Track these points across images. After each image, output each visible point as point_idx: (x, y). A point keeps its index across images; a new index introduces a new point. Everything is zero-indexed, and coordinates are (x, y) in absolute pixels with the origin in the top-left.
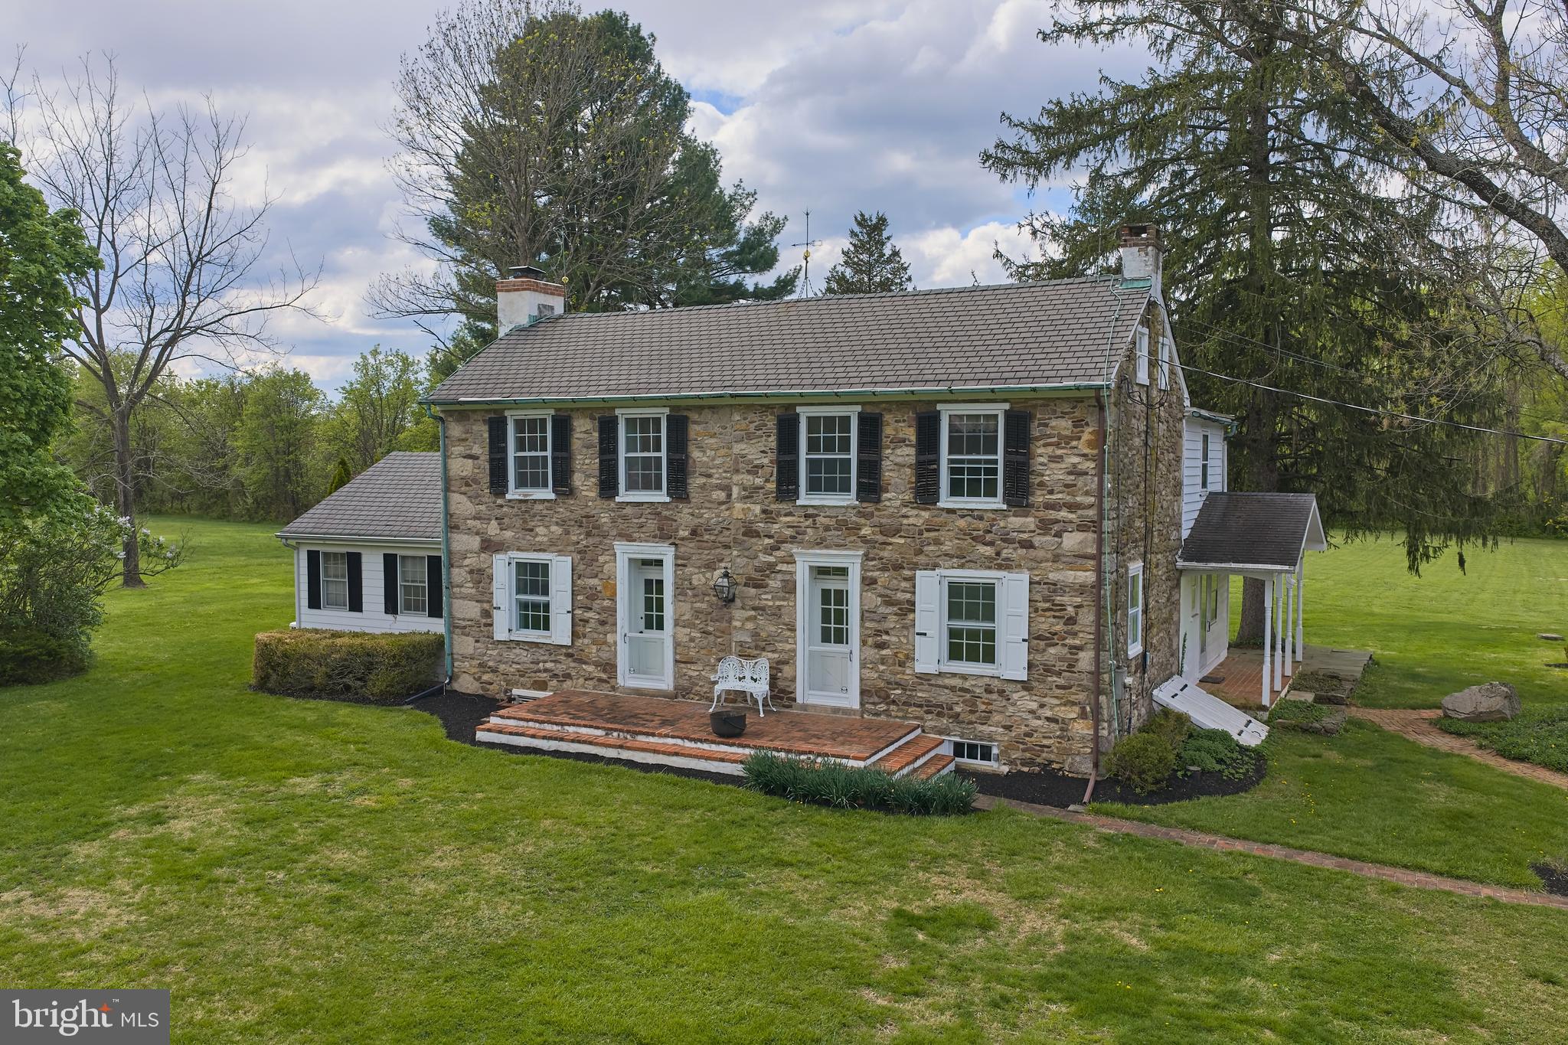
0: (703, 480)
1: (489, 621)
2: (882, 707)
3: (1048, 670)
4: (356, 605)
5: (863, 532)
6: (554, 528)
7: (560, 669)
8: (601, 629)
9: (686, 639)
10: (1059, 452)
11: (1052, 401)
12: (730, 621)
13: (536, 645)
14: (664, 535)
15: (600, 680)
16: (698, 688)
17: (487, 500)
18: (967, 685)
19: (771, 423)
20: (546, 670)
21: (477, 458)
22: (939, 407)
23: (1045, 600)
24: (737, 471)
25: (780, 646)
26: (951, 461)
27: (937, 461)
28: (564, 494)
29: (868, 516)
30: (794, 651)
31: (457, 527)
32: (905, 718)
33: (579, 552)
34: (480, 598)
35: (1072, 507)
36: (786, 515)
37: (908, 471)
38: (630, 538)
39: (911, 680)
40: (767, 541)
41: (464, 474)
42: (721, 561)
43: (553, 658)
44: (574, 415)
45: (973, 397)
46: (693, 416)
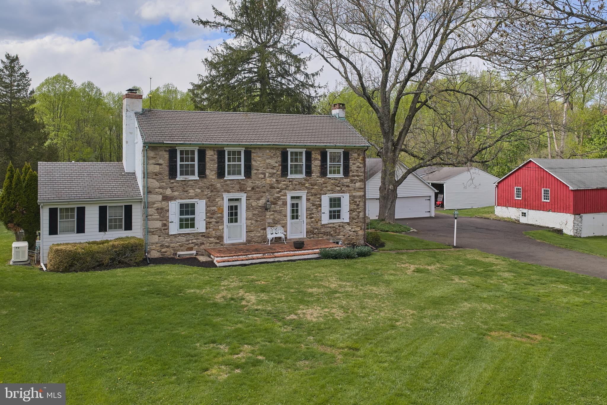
0: (256, 171)
1: (166, 228)
2: (312, 236)
3: (353, 219)
4: (81, 229)
5: (306, 185)
6: (197, 190)
7: (199, 241)
8: (216, 224)
9: (250, 224)
10: (355, 162)
11: (354, 149)
12: (265, 216)
13: (189, 234)
14: (242, 190)
15: (216, 243)
16: (254, 240)
17: (166, 181)
18: (334, 226)
19: (279, 153)
20: (192, 243)
21: (162, 165)
22: (327, 150)
23: (352, 201)
24: (268, 168)
25: (281, 222)
26: (330, 165)
27: (327, 165)
28: (203, 177)
29: (307, 180)
30: (286, 223)
31: (151, 192)
32: (318, 238)
33: (208, 198)
34: (161, 219)
35: (358, 176)
36: (283, 181)
37: (319, 167)
38: (228, 192)
39: (320, 227)
40: (278, 190)
41: (155, 171)
42: (262, 197)
43: (196, 238)
44: (207, 149)
45: (335, 147)
46: (253, 151)
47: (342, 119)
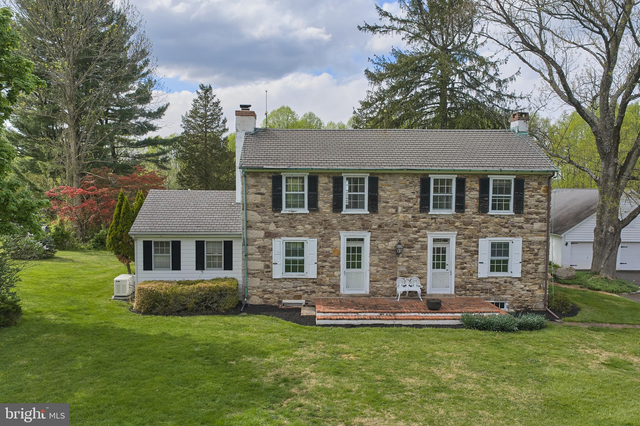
0: (385, 204)
1: (269, 270)
2: (463, 292)
3: (528, 273)
4: (176, 266)
5: (456, 224)
6: (307, 226)
7: (309, 289)
8: (331, 270)
9: (375, 271)
10: (533, 194)
11: (531, 175)
12: (396, 263)
13: (296, 279)
14: (365, 227)
15: (331, 292)
16: (380, 292)
17: (269, 214)
18: (497, 281)
19: (417, 181)
20: (301, 290)
21: (264, 194)
23: (527, 248)
24: (401, 200)
25: (419, 271)
26: (493, 197)
27: (488, 197)
28: (314, 211)
29: (458, 218)
30: (426, 273)
31: (250, 227)
32: (473, 295)
33: (320, 237)
34: (263, 259)
35: (537, 214)
36: (423, 218)
37: (476, 201)
38: (347, 230)
39: (475, 281)
40: (414, 229)
41: (256, 202)
42: (393, 238)
43: (305, 284)
44: (319, 176)
45: (501, 173)
46: (381, 177)
47: (523, 134)
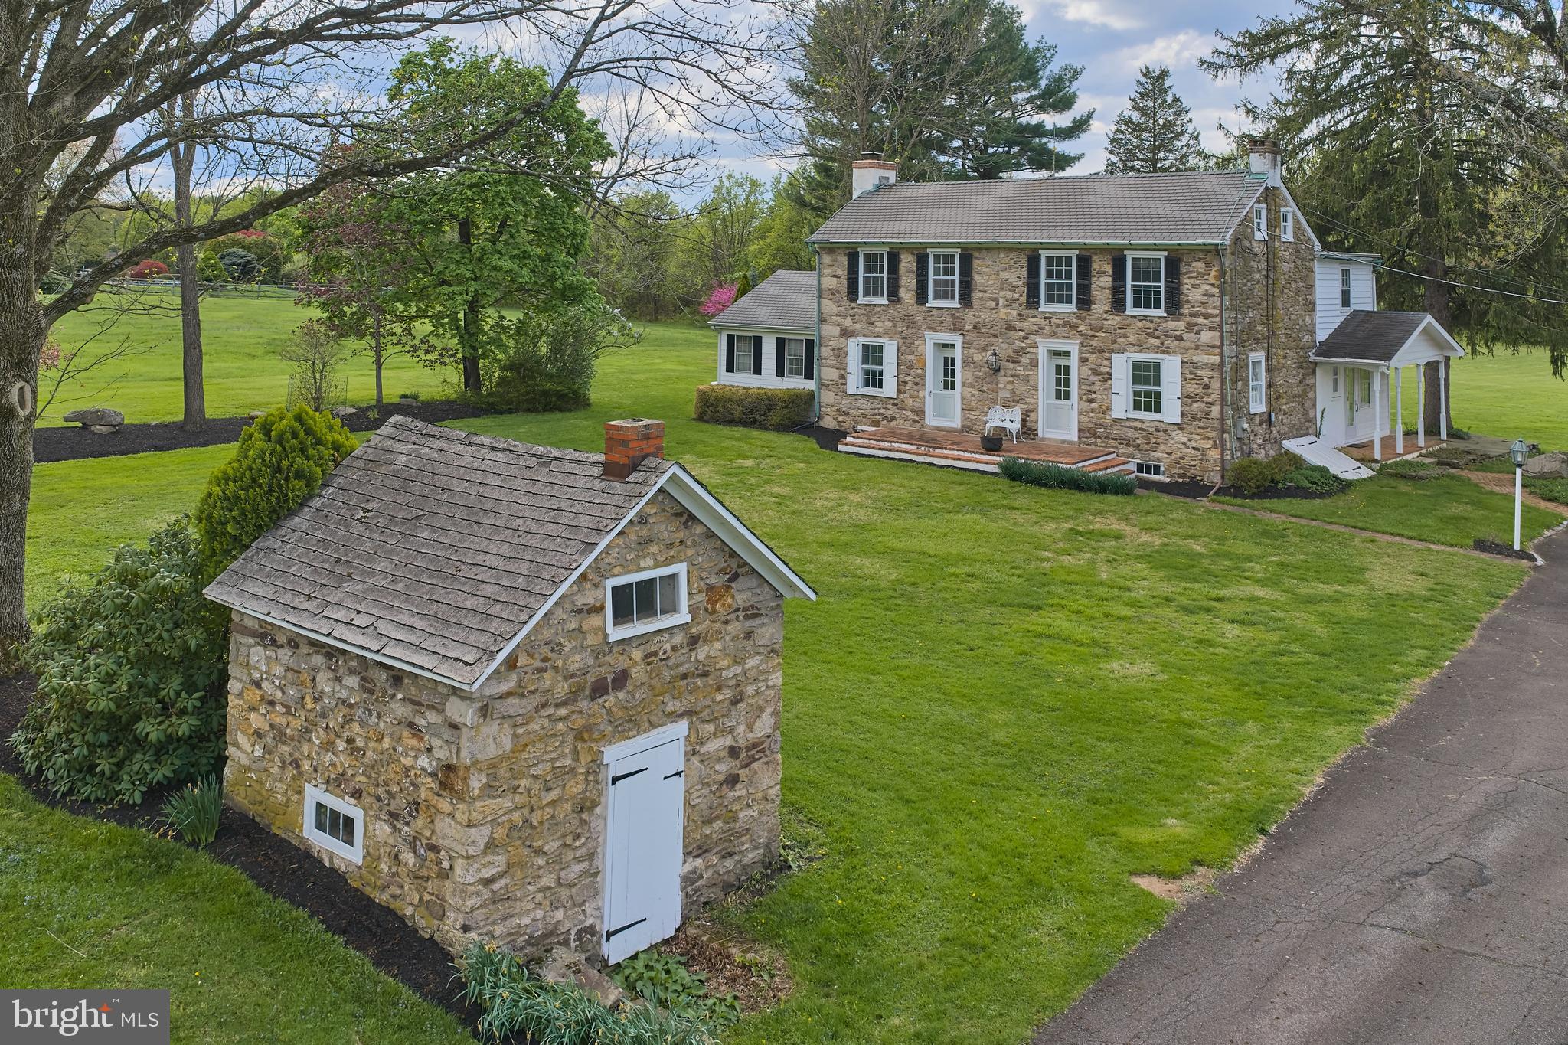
0: (981, 294)
1: (844, 381)
2: (1092, 440)
3: (1192, 417)
4: (757, 370)
5: (1080, 329)
6: (887, 323)
7: (888, 413)
8: (915, 388)
9: (969, 395)
10: (1197, 282)
11: (1195, 251)
12: (997, 384)
13: (874, 397)
14: (957, 328)
15: (914, 421)
16: (977, 426)
17: (845, 304)
18: (1144, 426)
19: (1024, 260)
20: (879, 414)
21: (839, 277)
22: (1126, 252)
23: (1191, 374)
24: (1002, 289)
25: (1028, 400)
26: (1133, 286)
27: (1124, 286)
28: (894, 301)
29: (1083, 319)
30: (1037, 403)
31: (825, 321)
32: (1106, 447)
33: (901, 339)
34: (839, 366)
35: (1206, 316)
36: (1032, 317)
37: (1107, 291)
38: (935, 330)
39: (1109, 423)
40: (1021, 333)
41: (831, 287)
42: (992, 345)
43: (884, 406)
44: (901, 252)
45: (1146, 247)
46: (976, 254)
